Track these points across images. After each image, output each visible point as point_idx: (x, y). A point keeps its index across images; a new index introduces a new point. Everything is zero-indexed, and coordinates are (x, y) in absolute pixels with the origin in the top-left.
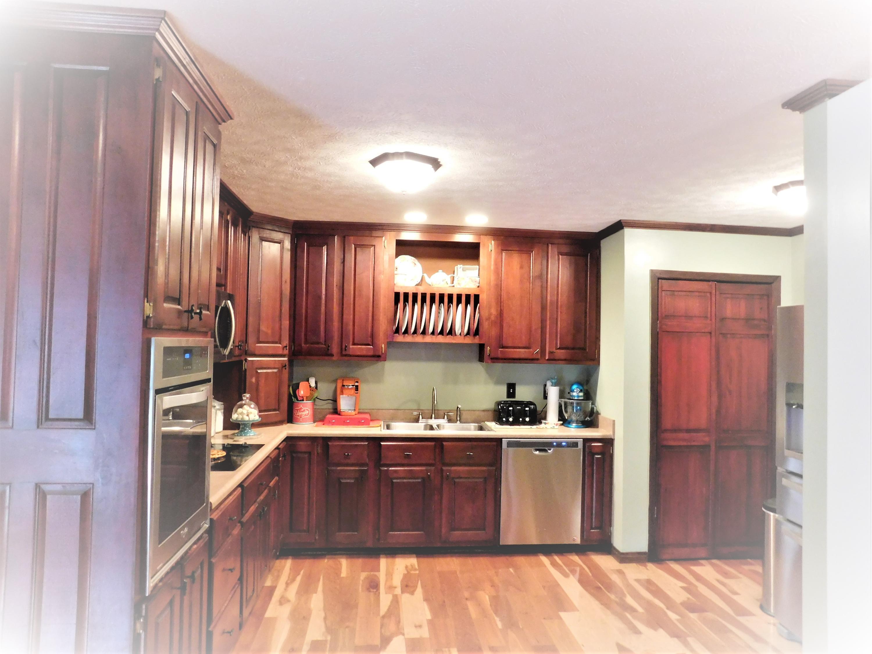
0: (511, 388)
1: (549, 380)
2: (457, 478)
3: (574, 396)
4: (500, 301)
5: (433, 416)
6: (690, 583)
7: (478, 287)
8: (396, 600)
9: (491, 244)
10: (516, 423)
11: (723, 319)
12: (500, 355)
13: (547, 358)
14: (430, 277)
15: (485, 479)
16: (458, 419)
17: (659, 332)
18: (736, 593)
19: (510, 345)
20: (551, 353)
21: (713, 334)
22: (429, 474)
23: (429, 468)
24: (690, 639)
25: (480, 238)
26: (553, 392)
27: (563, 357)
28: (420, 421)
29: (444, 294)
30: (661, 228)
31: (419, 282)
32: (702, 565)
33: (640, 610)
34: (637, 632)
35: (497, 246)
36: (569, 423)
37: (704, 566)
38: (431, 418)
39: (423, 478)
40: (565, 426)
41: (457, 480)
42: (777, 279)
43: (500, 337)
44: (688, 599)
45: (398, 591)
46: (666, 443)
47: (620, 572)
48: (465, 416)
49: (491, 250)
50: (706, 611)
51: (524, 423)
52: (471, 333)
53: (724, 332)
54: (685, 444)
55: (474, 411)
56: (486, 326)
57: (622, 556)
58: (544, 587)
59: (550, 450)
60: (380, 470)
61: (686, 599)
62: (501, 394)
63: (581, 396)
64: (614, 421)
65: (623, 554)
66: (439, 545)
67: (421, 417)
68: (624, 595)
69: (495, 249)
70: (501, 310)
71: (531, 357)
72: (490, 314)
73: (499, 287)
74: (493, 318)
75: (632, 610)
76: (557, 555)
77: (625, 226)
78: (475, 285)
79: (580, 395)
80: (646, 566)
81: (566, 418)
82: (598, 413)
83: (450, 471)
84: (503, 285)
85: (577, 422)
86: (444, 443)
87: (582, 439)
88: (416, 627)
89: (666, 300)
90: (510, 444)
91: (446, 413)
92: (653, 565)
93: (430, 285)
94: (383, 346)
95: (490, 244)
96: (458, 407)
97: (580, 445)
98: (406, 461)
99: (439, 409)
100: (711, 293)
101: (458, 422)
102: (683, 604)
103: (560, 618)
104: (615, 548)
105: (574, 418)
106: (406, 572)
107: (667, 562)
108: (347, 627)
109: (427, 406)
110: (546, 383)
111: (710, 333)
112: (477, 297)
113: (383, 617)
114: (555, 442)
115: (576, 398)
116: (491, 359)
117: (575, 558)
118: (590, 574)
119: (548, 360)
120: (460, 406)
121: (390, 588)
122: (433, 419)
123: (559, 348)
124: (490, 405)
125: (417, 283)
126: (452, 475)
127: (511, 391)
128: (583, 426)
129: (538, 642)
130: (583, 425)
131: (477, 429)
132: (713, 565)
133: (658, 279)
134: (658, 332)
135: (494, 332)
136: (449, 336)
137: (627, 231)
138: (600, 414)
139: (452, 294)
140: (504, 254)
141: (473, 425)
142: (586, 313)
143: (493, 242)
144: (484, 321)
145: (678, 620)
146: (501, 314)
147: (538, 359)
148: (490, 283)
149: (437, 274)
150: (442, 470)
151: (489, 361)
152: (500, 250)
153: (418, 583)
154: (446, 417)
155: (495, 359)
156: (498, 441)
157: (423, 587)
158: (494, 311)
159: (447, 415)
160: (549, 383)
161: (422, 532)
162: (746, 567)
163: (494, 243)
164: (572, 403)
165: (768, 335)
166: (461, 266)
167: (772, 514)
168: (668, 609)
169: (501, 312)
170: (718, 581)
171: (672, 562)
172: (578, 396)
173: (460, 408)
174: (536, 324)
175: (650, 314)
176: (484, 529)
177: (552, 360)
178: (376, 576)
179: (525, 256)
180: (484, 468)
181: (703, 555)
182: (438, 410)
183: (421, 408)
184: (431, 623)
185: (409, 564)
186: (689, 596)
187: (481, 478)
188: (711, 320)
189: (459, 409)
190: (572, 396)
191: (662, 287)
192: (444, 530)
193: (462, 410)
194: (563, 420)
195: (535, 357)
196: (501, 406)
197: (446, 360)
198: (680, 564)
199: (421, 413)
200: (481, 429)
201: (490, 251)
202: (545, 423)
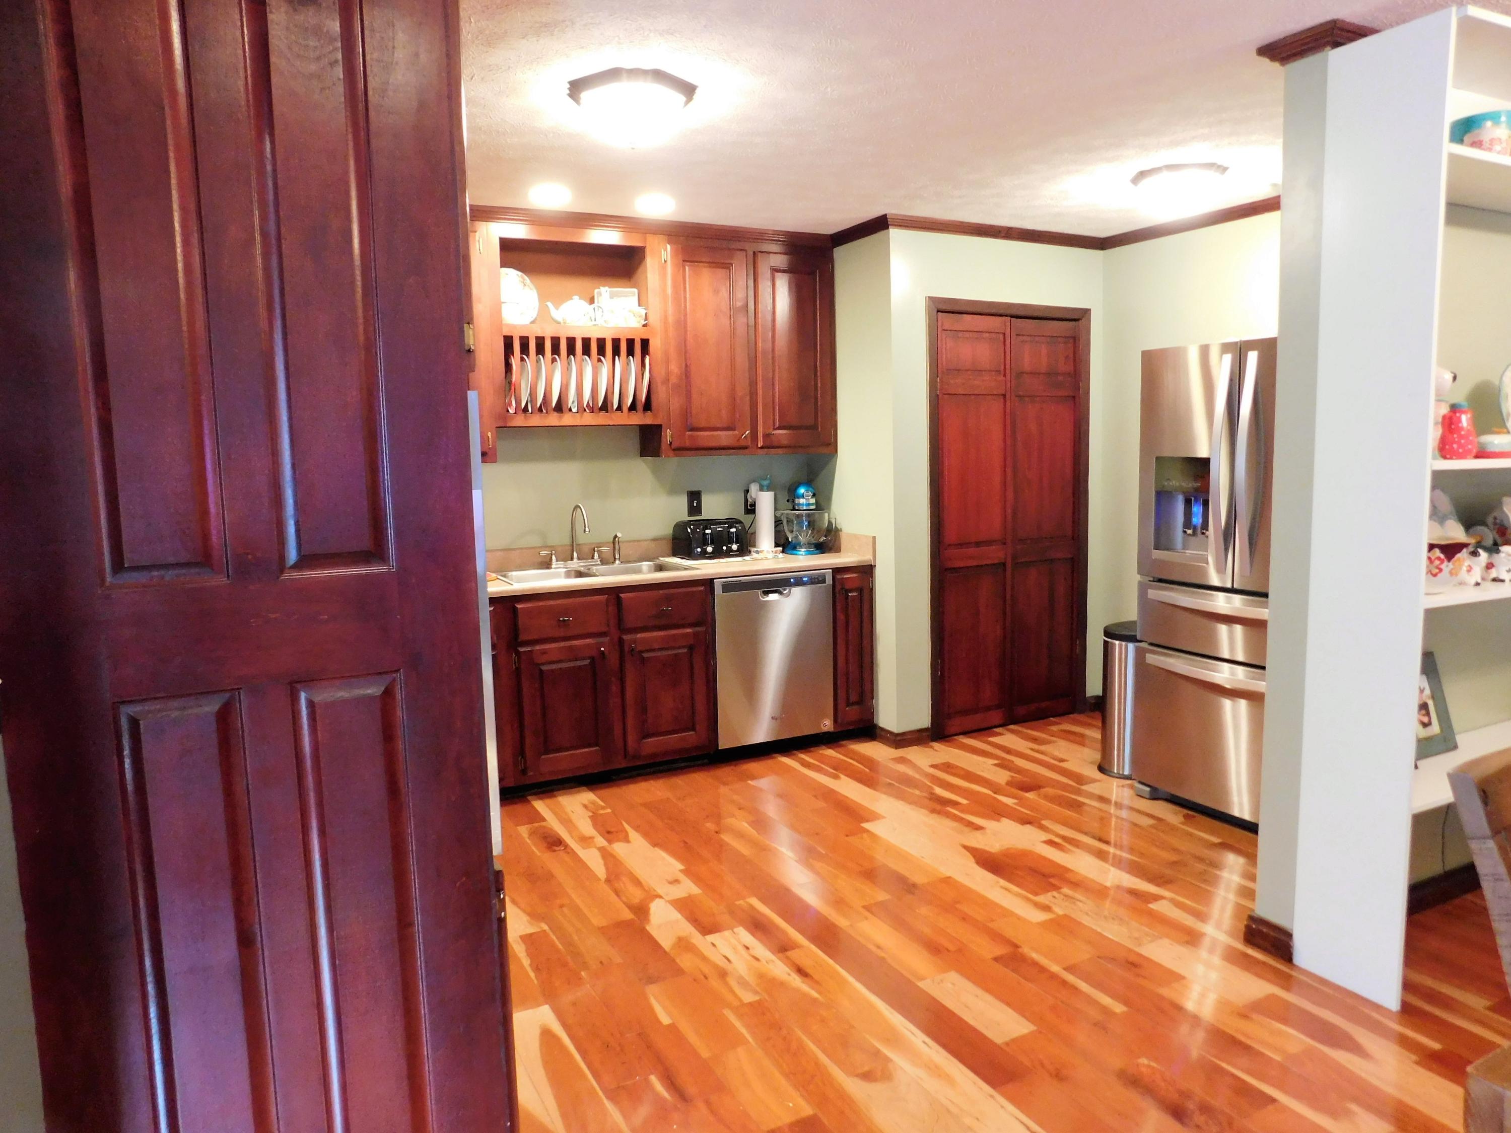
0: (694, 497)
1: (754, 481)
2: (648, 651)
3: (803, 504)
4: (684, 351)
5: (575, 554)
6: (1003, 759)
7: (644, 326)
8: (606, 855)
9: (666, 250)
10: (718, 554)
11: (1020, 374)
12: (688, 444)
13: (760, 444)
14: (557, 308)
15: (691, 648)
16: (617, 556)
17: (940, 396)
18: (1062, 760)
19: (703, 424)
20: (766, 436)
21: (1008, 396)
22: (602, 649)
23: (601, 640)
24: (1044, 823)
25: (645, 240)
26: (765, 502)
27: (785, 442)
28: (553, 566)
29: (589, 339)
30: (935, 229)
31: (534, 317)
32: (1000, 734)
33: (964, 801)
34: (979, 828)
35: (675, 253)
36: (794, 548)
37: (1003, 734)
38: (572, 559)
39: (592, 658)
40: (788, 554)
41: (646, 655)
42: (1086, 312)
43: (686, 412)
44: (1012, 777)
45: (601, 841)
46: (949, 565)
47: (902, 760)
48: (625, 550)
49: (665, 261)
50: (1044, 787)
51: (729, 554)
52: (640, 406)
53: (1021, 393)
54: (975, 563)
55: (638, 541)
56: (661, 396)
57: (899, 738)
58: (815, 796)
59: (785, 590)
60: (518, 653)
61: (1010, 779)
62: (679, 509)
63: (812, 504)
64: (874, 538)
65: (898, 735)
66: (624, 765)
67: (554, 558)
68: (932, 789)
69: (672, 257)
70: (686, 365)
71: (736, 444)
72: (668, 374)
73: (681, 324)
74: (674, 380)
75: (955, 804)
76: (801, 753)
77: (892, 225)
78: (639, 322)
79: (811, 502)
80: (932, 747)
81: (790, 540)
82: (837, 531)
83: (635, 642)
84: (689, 321)
85: (809, 545)
86: (622, 595)
87: (831, 570)
88: (670, 883)
89: (948, 343)
90: (727, 588)
91: (596, 549)
92: (942, 745)
93: (559, 323)
94: (489, 434)
95: (663, 251)
96: (616, 536)
97: (829, 580)
98: (561, 633)
99: (580, 543)
100: (1004, 334)
101: (617, 562)
102: (1008, 784)
103: (867, 831)
104: (882, 729)
105: (802, 539)
106: (591, 814)
107: (955, 737)
108: (561, 906)
109: (561, 538)
110: (749, 487)
111: (1004, 396)
112: (645, 343)
113: (608, 881)
114: (793, 578)
115: (805, 508)
116: (674, 450)
117: (830, 752)
118: (867, 770)
119: (762, 448)
120: (619, 535)
121: (585, 841)
122: (575, 560)
123: (779, 428)
124: (667, 530)
125: (532, 319)
126: (640, 648)
127: (695, 505)
128: (817, 551)
129: (862, 866)
130: (817, 549)
131: (653, 570)
132: (1012, 732)
133: (938, 311)
134: (938, 395)
135: (676, 404)
136: (603, 413)
137: (895, 234)
138: (841, 530)
139: (604, 339)
140: (687, 268)
141: (645, 565)
142: (816, 367)
143: (669, 247)
144: (659, 384)
145: (1015, 804)
146: (687, 373)
147: (746, 448)
148: (666, 317)
149: (569, 303)
150: (621, 642)
151: (671, 453)
152: (681, 262)
153: (623, 825)
154: (596, 555)
155: (680, 450)
156: (709, 583)
157: (637, 828)
158: (674, 368)
159: (598, 551)
160: (754, 488)
161: (597, 748)
162: (1054, 728)
163: (672, 249)
164: (798, 516)
165: (1074, 397)
166: (607, 288)
167: (1117, 642)
168: (995, 793)
169: (686, 370)
170: (1032, 749)
171: (961, 736)
172: (809, 505)
173: (619, 538)
174: (742, 390)
175: (927, 368)
176: (694, 729)
177: (769, 446)
178: (544, 827)
179: (721, 273)
180: (689, 630)
181: (997, 722)
182: (579, 545)
183: (550, 543)
184: (687, 872)
185: (586, 802)
186: (1013, 774)
187: (684, 647)
188: (1005, 375)
189: (617, 539)
190: (799, 504)
191: (942, 325)
192: (631, 739)
193: (623, 542)
194: (784, 544)
195: (743, 443)
196: (690, 528)
197: (589, 456)
198: (971, 738)
199: (553, 552)
200: (660, 568)
201: (663, 261)
202: (757, 552)
